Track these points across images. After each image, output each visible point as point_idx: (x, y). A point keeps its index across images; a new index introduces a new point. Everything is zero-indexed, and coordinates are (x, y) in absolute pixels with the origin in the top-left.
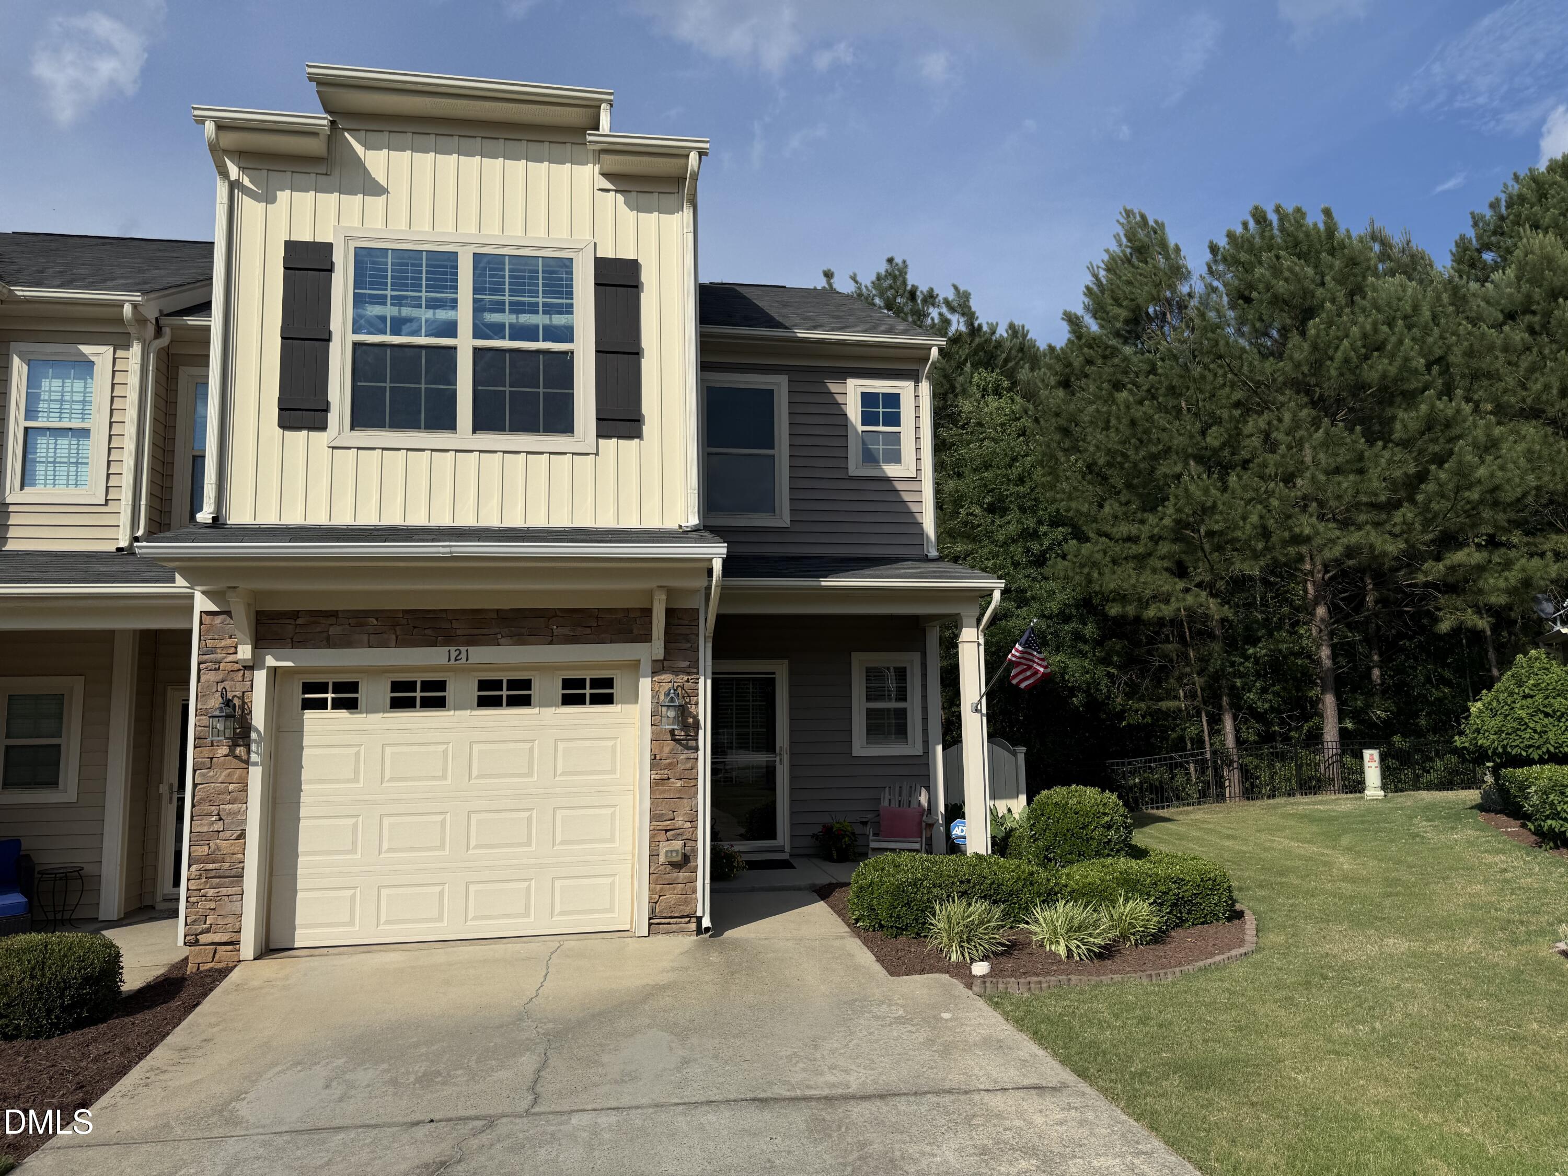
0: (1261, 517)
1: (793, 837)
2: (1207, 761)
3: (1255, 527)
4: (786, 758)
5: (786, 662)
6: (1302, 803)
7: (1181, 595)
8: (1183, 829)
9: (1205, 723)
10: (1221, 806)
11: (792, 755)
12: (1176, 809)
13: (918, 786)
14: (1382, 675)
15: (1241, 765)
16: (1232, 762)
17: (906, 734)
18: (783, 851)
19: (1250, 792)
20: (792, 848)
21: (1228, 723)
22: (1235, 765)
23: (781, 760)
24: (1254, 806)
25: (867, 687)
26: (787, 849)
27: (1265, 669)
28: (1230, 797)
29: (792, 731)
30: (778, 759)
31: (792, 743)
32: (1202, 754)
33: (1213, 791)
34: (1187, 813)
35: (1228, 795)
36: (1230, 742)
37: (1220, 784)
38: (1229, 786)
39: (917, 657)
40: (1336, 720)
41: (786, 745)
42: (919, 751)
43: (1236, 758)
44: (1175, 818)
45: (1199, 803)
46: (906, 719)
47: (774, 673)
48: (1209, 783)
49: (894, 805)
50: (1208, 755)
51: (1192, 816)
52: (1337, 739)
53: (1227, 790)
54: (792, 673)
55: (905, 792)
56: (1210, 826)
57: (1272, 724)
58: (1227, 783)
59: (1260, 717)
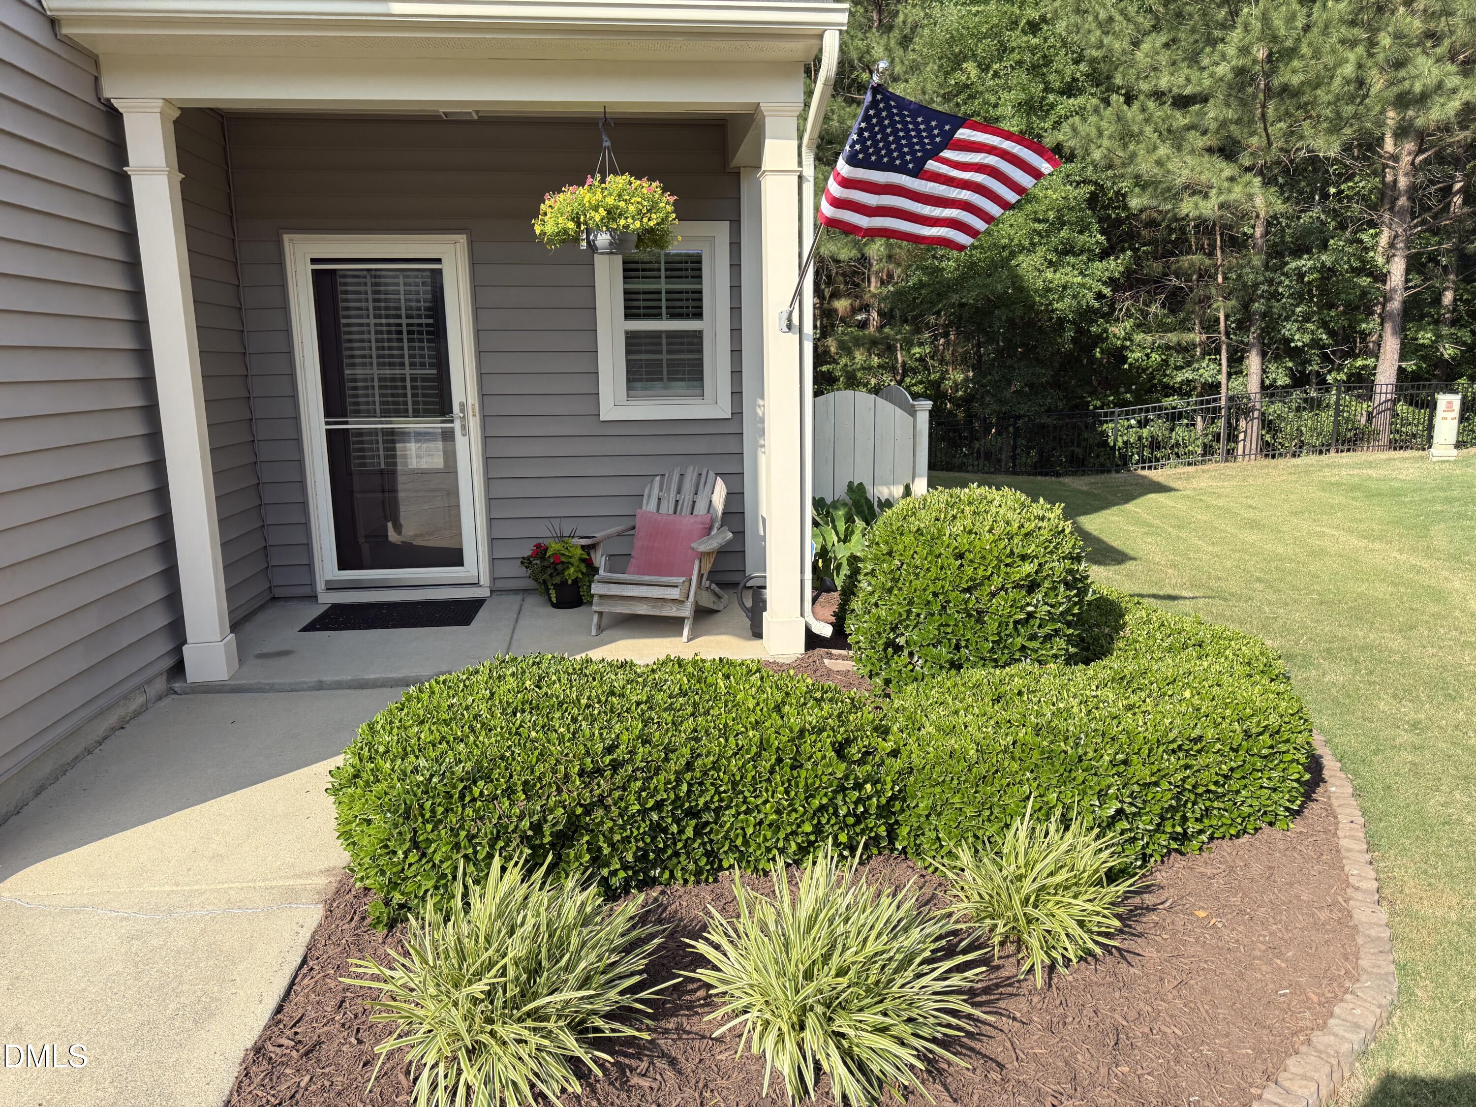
0: (1360, 66)
1: (493, 560)
2: (1220, 408)
3: (1348, 82)
4: (474, 424)
5: (462, 239)
6: (1340, 466)
7: (1226, 184)
8: (1183, 506)
9: (1224, 362)
10: (1230, 468)
11: (485, 418)
12: (1174, 471)
13: (711, 474)
14: (1455, 300)
15: (1263, 414)
16: (1253, 409)
17: (702, 379)
18: (476, 584)
19: (1268, 450)
20: (494, 579)
21: (1253, 362)
22: (1256, 414)
23: (463, 427)
24: (1276, 467)
25: (626, 292)
26: (485, 580)
27: (1310, 292)
28: (1244, 454)
29: (482, 376)
30: (457, 425)
31: (483, 396)
32: (1215, 400)
33: (1221, 446)
34: (1189, 477)
35: (1240, 452)
36: (1253, 385)
37: (1232, 437)
38: (1244, 440)
39: (721, 230)
40: (1396, 357)
41: (473, 400)
42: (724, 411)
43: (1258, 405)
44: (1172, 484)
45: (1203, 462)
46: (701, 351)
47: (439, 261)
48: (1219, 434)
49: (667, 507)
50: (1223, 403)
51: (1195, 483)
52: (1393, 380)
53: (1241, 445)
54: (475, 263)
55: (688, 486)
56: (1221, 502)
57: (1309, 362)
58: (1242, 436)
59: (1296, 353)
